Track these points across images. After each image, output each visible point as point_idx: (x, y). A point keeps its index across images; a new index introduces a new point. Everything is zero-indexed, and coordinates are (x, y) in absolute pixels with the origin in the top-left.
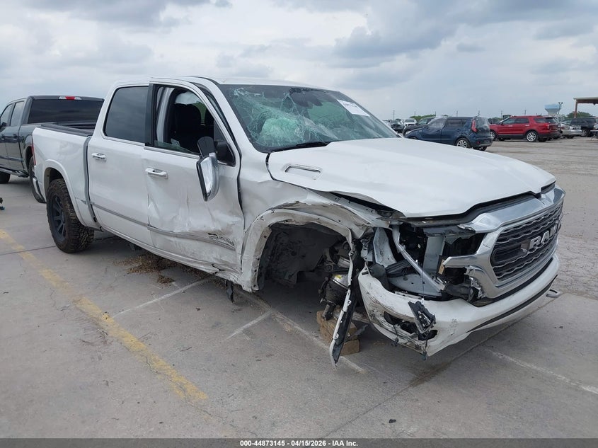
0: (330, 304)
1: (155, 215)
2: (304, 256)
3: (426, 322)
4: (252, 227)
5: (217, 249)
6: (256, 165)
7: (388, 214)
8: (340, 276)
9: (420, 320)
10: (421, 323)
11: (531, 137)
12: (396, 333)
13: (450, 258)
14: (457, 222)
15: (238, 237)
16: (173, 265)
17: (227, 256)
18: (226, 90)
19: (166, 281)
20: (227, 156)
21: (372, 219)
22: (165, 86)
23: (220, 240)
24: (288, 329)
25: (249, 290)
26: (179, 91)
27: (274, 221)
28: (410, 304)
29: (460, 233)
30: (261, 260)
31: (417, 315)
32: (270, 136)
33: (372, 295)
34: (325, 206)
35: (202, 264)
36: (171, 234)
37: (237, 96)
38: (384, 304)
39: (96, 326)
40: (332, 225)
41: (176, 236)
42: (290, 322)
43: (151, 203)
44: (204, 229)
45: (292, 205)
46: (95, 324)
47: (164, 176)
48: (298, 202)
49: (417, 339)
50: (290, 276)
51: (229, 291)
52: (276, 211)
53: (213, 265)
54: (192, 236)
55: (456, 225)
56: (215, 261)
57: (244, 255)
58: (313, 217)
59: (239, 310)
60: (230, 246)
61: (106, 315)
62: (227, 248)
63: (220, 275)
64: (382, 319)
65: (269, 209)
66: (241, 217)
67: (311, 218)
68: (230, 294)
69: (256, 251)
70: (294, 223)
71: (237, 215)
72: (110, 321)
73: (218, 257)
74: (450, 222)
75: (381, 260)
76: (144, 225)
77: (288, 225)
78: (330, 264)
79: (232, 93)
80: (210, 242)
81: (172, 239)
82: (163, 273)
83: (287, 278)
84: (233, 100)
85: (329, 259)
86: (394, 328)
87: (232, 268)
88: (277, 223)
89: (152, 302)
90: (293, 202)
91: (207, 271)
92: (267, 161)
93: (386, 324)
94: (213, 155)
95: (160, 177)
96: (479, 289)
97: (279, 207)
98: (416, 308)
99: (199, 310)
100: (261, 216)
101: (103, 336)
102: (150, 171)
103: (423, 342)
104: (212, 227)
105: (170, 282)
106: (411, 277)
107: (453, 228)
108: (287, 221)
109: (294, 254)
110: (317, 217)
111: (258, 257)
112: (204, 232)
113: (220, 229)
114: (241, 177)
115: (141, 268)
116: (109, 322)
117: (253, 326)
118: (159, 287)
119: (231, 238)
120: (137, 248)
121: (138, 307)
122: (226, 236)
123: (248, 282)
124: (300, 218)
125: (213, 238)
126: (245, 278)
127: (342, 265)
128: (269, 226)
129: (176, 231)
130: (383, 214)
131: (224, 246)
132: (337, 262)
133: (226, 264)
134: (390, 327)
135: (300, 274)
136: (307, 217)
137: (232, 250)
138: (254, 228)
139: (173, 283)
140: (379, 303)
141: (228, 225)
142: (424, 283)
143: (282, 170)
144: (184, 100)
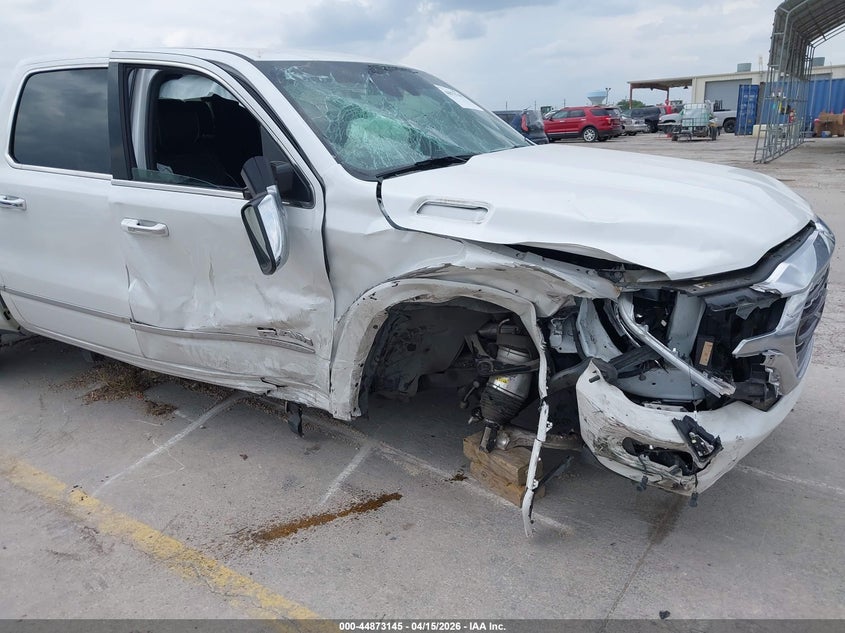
0: (490, 426)
1: (146, 302)
2: (427, 350)
3: (704, 448)
4: (351, 313)
5: (275, 352)
6: (357, 205)
7: (617, 275)
8: (507, 379)
9: (693, 446)
10: (696, 451)
11: (590, 135)
12: (645, 470)
13: (744, 341)
14: (747, 282)
15: (320, 330)
16: (162, 380)
17: (295, 363)
18: (271, 70)
19: (162, 410)
20: (296, 191)
21: (593, 286)
22: (137, 67)
23: (281, 338)
24: (414, 472)
25: (347, 418)
26: (169, 74)
27: (396, 300)
28: (675, 422)
29: (758, 300)
30: (366, 366)
31: (688, 438)
32: (365, 150)
33: (609, 415)
34: (500, 269)
35: (240, 379)
36: (179, 333)
37: (291, 82)
38: (634, 427)
39: (67, 519)
40: (501, 298)
41: (192, 336)
42: (411, 458)
43: (134, 282)
44: (249, 321)
45: (434, 270)
46: (65, 514)
47: (161, 232)
48: (449, 265)
49: (680, 474)
50: (407, 385)
51: (294, 419)
52: (402, 282)
53: (263, 380)
54: (225, 334)
55: (747, 287)
56: (269, 373)
57: (337, 360)
58: (468, 289)
59: (316, 448)
60: (306, 347)
61: (78, 493)
62: (296, 350)
63: (279, 395)
64: (618, 449)
65: (389, 280)
66: (328, 297)
67: (467, 291)
68: (297, 424)
69: (359, 352)
70: (431, 300)
71: (320, 293)
72: (91, 502)
73: (277, 366)
74: (738, 282)
75: (594, 351)
76: (123, 320)
77: (419, 304)
78: (486, 360)
79: (282, 75)
80: (261, 342)
81: (183, 342)
82: (152, 395)
83: (401, 388)
84: (286, 88)
85: (482, 352)
86: (641, 461)
87: (305, 382)
88: (402, 304)
89: (153, 454)
90: (438, 265)
91: (253, 391)
92: (379, 195)
93: (626, 457)
94: (272, 189)
95: (151, 234)
96: (777, 384)
97: (408, 276)
98: (686, 427)
99: (245, 457)
100: (370, 292)
101: (90, 534)
102: (133, 224)
103: (690, 478)
104: (267, 317)
105: (171, 411)
106: (653, 374)
107: (746, 292)
108: (417, 298)
109: (412, 348)
110: (479, 287)
111: (360, 363)
112: (250, 327)
113: (285, 320)
114: (328, 225)
115: (106, 390)
116: (88, 504)
117: (353, 475)
118: (153, 423)
119: (307, 333)
120: (98, 359)
121: (133, 467)
122: (295, 331)
123: (344, 405)
124: (443, 290)
125: (268, 334)
126: (339, 399)
127: (505, 361)
128: (386, 309)
129: (190, 327)
130: (608, 275)
131: (290, 348)
132: (495, 356)
133: (291, 376)
134: (633, 460)
135: (423, 379)
136: (459, 288)
137: (309, 353)
138: (356, 314)
139: (177, 412)
140: (624, 427)
141: (302, 310)
142: (693, 385)
143: (412, 209)
144: (181, 91)
